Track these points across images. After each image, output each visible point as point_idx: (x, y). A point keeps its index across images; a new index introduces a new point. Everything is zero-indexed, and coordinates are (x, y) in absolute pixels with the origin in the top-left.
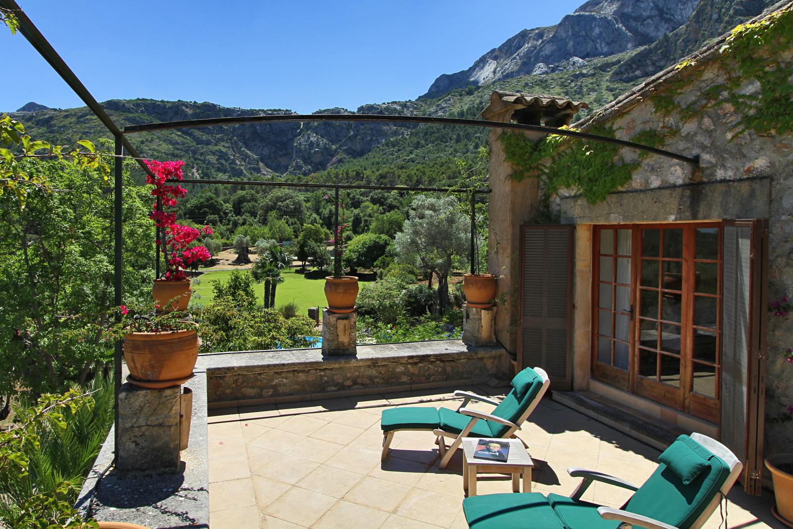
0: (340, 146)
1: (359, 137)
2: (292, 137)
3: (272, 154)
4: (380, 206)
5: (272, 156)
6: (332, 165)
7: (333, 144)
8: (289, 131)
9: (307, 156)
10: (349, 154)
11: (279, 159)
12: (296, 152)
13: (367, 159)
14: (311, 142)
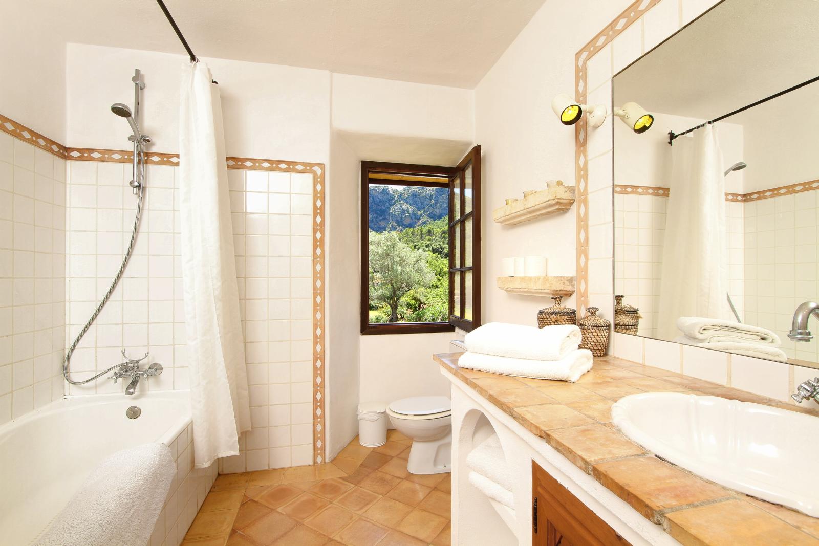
0: (424, 212)
1: (438, 205)
2: (389, 206)
3: (374, 219)
4: (438, 254)
5: (374, 220)
6: (419, 226)
7: (419, 211)
8: (386, 201)
9: (399, 220)
10: (431, 218)
11: (379, 222)
12: (392, 217)
13: (443, 221)
14: (403, 209)
